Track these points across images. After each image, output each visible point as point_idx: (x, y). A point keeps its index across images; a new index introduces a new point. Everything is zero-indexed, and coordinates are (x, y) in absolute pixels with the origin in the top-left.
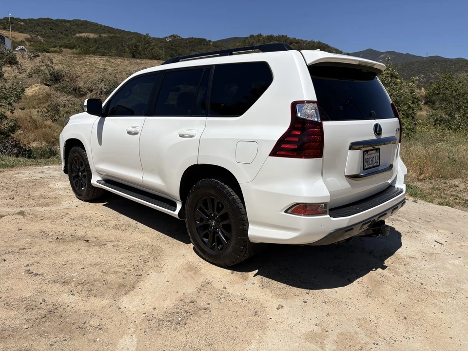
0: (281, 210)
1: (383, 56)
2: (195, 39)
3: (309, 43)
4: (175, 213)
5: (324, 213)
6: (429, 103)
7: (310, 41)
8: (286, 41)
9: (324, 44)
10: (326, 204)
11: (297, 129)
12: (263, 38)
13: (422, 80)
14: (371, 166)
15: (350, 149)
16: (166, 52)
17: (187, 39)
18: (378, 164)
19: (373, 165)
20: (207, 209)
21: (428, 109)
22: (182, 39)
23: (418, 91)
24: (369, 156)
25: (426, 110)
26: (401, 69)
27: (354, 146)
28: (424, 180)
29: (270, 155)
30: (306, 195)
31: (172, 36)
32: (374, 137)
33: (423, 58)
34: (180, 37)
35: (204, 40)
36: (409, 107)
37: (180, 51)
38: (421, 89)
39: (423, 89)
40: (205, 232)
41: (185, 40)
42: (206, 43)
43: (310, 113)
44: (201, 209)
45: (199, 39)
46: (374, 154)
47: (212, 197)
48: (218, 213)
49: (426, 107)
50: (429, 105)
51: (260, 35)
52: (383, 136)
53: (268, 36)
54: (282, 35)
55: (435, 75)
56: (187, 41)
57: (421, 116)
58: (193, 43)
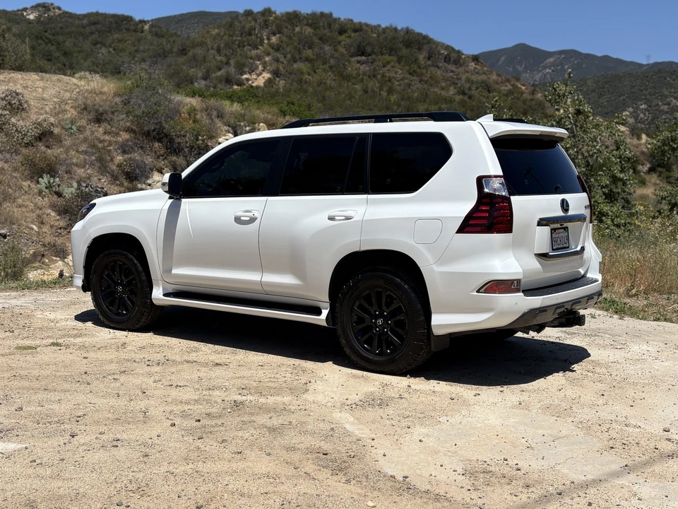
0: (472, 291)
1: (551, 60)
2: (105, 16)
3: (385, 30)
4: (322, 319)
5: (517, 290)
6: (659, 169)
7: (387, 28)
8: (330, 25)
9: (419, 34)
10: (519, 281)
11: (485, 204)
12: (276, 18)
13: (642, 115)
14: (560, 246)
15: (538, 225)
16: (33, 48)
17: (85, 16)
18: (567, 245)
19: (562, 246)
20: (371, 304)
21: (658, 182)
22: (70, 15)
23: (635, 141)
24: (557, 235)
25: (655, 184)
26: (594, 91)
27: (542, 222)
28: (635, 295)
29: (457, 232)
30: (500, 271)
31: (38, 5)
32: (561, 214)
33: (640, 65)
34: (59, 8)
35: (128, 19)
36: (615, 180)
37: (67, 44)
38: (639, 138)
39: (644, 136)
40: (367, 336)
41: (80, 19)
42: (132, 28)
43: (497, 187)
44: (361, 307)
45: (114, 16)
46: (562, 234)
47: (379, 290)
48: (388, 307)
49: (654, 178)
50: (661, 172)
51: (267, 12)
52: (571, 213)
53: (288, 14)
54: (322, 13)
55: (669, 104)
56: (85, 21)
57: (643, 197)
58: (99, 26)
